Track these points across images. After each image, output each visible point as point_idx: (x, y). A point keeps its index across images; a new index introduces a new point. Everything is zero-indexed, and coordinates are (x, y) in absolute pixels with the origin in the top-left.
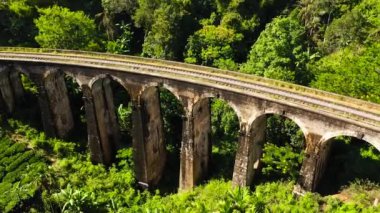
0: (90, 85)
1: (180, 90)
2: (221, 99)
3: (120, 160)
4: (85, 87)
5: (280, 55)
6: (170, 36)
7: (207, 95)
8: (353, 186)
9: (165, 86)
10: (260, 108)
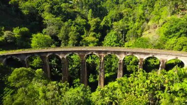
0: (65, 57)
1: (99, 54)
2: (113, 54)
3: (74, 84)
4: (63, 58)
5: (116, 43)
6: (76, 41)
7: (108, 53)
8: (153, 71)
9: (94, 53)
10: (125, 54)
